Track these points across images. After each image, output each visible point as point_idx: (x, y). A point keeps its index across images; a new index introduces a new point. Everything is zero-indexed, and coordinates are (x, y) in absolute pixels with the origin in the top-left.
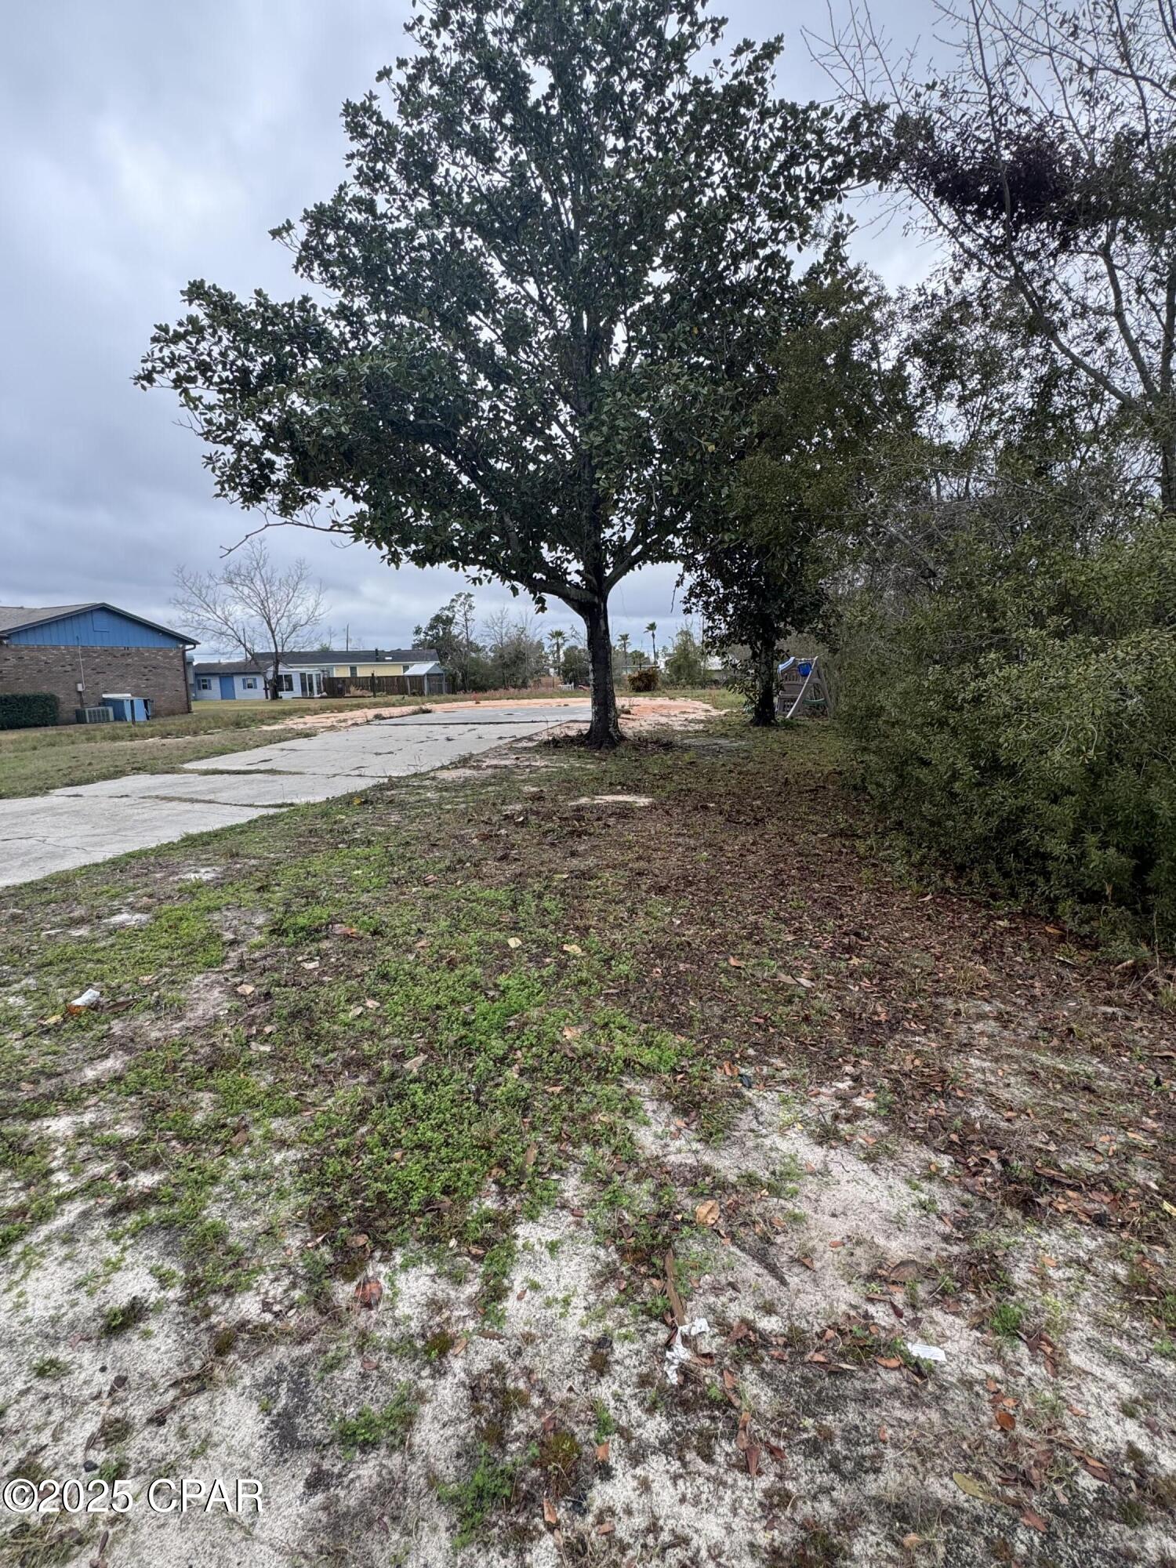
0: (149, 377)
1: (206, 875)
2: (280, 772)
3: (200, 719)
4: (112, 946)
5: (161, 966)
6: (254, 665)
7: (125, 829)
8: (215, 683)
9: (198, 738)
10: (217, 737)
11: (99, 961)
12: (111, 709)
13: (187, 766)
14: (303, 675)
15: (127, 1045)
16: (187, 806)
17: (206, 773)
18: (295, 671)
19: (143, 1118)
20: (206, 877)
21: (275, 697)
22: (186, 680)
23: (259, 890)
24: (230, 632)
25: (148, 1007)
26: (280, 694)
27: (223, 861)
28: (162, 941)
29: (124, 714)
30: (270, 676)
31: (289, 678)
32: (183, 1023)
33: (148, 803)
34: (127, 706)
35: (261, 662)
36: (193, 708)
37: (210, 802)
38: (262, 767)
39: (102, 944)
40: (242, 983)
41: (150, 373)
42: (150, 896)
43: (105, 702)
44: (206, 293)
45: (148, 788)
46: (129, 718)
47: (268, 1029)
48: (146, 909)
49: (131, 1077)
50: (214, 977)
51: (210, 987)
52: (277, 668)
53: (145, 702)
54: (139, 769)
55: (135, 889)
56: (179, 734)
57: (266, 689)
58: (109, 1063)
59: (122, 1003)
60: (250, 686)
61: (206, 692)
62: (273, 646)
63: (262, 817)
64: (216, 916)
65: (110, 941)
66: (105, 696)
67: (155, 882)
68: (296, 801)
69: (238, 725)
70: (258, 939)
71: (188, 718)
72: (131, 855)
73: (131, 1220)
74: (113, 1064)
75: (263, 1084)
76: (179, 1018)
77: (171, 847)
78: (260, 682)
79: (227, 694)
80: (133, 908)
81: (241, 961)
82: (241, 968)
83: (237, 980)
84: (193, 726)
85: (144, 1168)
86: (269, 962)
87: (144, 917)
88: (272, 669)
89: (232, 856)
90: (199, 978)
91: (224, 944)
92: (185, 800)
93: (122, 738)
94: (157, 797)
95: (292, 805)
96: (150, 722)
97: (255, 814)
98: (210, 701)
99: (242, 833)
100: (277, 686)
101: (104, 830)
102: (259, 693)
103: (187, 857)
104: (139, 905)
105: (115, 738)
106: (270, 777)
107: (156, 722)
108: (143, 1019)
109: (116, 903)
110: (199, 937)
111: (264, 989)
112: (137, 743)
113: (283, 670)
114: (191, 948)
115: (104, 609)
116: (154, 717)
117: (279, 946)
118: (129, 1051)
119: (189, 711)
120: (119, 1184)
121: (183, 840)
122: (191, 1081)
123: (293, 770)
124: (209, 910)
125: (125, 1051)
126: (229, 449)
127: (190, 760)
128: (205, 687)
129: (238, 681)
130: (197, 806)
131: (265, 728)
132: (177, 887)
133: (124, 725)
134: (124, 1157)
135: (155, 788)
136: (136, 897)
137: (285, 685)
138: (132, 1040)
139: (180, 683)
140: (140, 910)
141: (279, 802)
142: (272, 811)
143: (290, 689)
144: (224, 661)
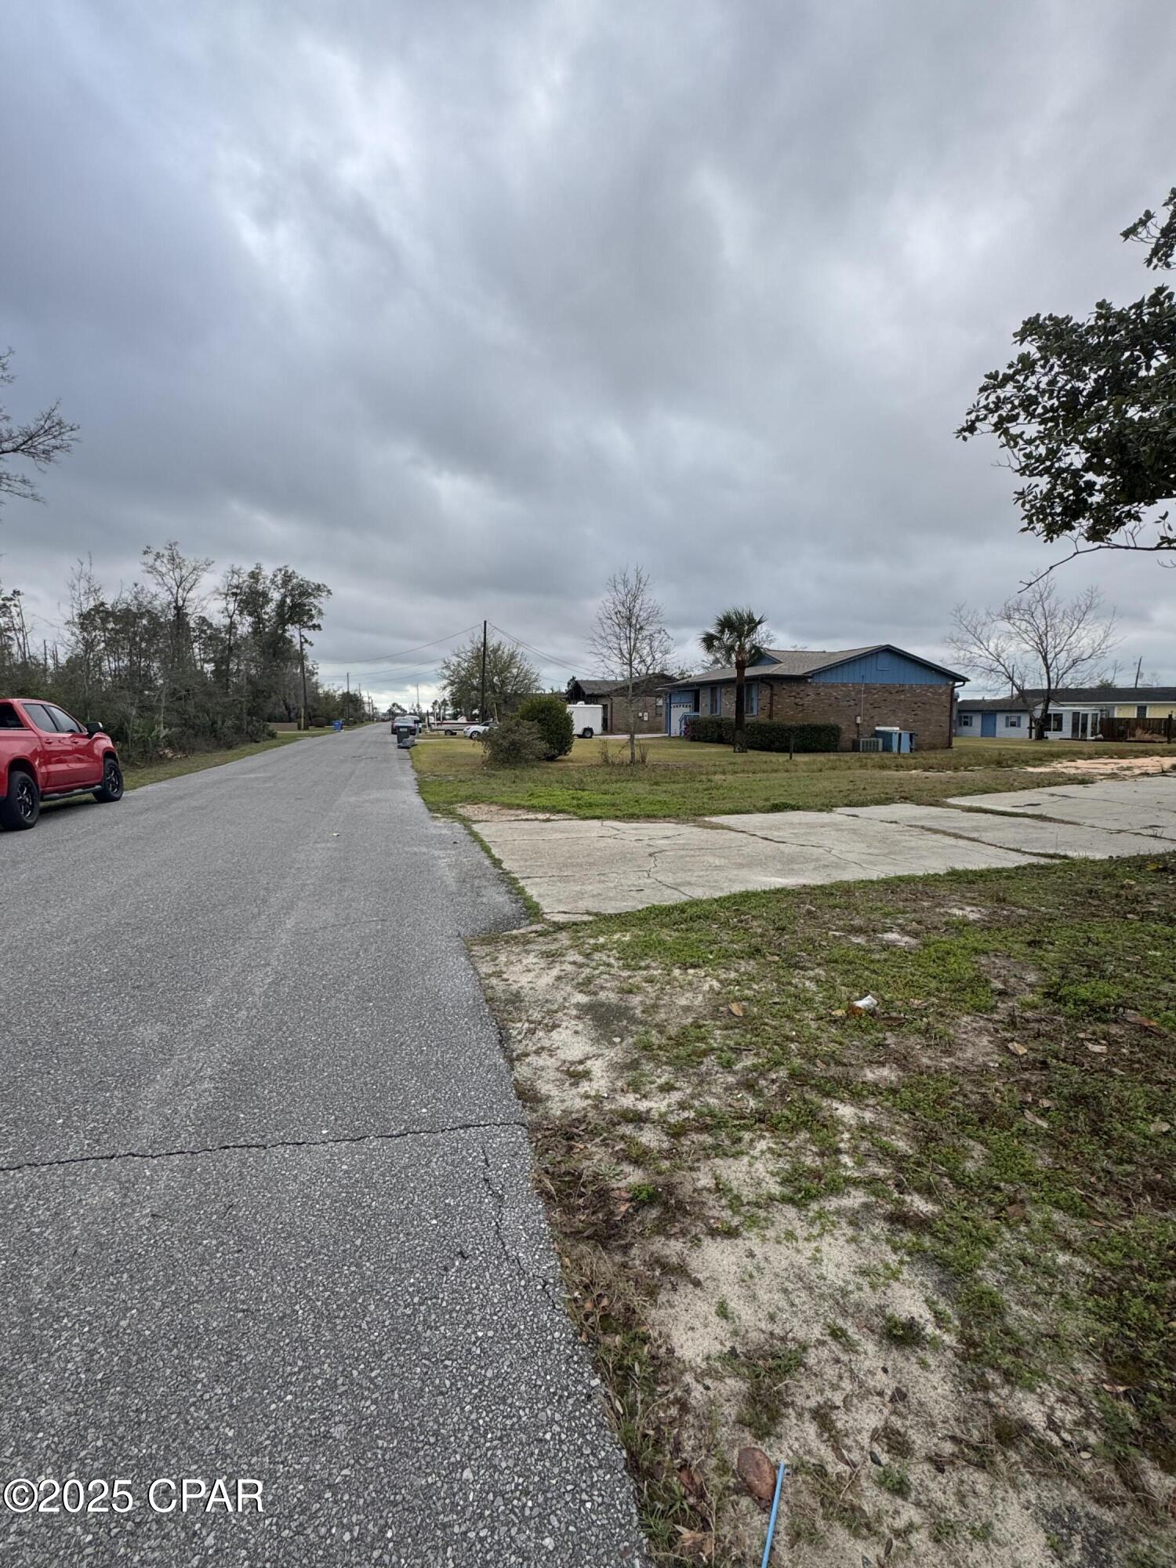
0: (971, 428)
1: (972, 914)
2: (1050, 820)
3: (961, 754)
4: (886, 960)
5: (929, 994)
6: (1022, 702)
7: (894, 853)
8: (977, 721)
9: (960, 774)
10: (978, 774)
11: (874, 972)
12: (881, 741)
13: (951, 801)
14: (1076, 715)
15: (902, 1061)
16: (951, 841)
17: (970, 810)
18: (1067, 710)
19: (915, 1139)
20: (972, 917)
21: (1040, 737)
22: (951, 716)
23: (1030, 944)
24: (1001, 668)
25: (918, 1031)
26: (1047, 734)
27: (989, 904)
28: (931, 970)
29: (891, 746)
30: (1038, 714)
31: (1059, 718)
32: (951, 1060)
33: (916, 832)
34: (895, 738)
35: (1029, 699)
36: (954, 744)
37: (973, 840)
38: (1030, 811)
39: (877, 957)
40: (1012, 1040)
41: (973, 422)
42: (919, 923)
43: (878, 734)
44: (1041, 326)
45: (915, 818)
46: (895, 749)
47: (1046, 1103)
48: (915, 935)
49: (906, 1094)
50: (982, 1023)
51: (979, 1032)
52: (1047, 706)
53: (911, 735)
54: (906, 798)
55: (904, 912)
56: (941, 768)
57: (1031, 728)
58: (885, 1072)
59: (895, 1019)
60: (1013, 725)
61: (966, 728)
62: (1045, 683)
63: (1032, 866)
64: (983, 960)
65: (884, 955)
66: (877, 728)
67: (923, 909)
68: (1070, 854)
69: (999, 764)
70: (1029, 997)
71: (948, 753)
72: (900, 879)
73: (908, 1237)
74: (887, 1074)
75: (1039, 1162)
76: (949, 1054)
77: (936, 878)
78: (1025, 721)
79: (988, 731)
80: (904, 931)
81: (1011, 1016)
82: (1012, 1023)
83: (1008, 1035)
84: (953, 762)
85: (918, 1190)
86: (1044, 1027)
87: (913, 942)
88: (1041, 707)
89: (999, 900)
90: (966, 1019)
91: (992, 992)
92: (949, 835)
93: (888, 768)
94: (923, 827)
95: (1065, 857)
96: (915, 754)
97: (1024, 860)
98: (971, 737)
99: (1008, 878)
100: (1044, 725)
101: (876, 851)
102: (1023, 731)
103: (953, 892)
104: (909, 928)
105: (883, 767)
106: (1040, 824)
107: (917, 755)
108: (915, 1041)
109: (888, 921)
110: (967, 976)
111: (1040, 1057)
112: (902, 774)
113: (1053, 708)
114: (961, 986)
115: (889, 651)
116: (916, 750)
117: (1055, 1013)
118: (904, 1068)
119: (949, 746)
120: (896, 1195)
121: (949, 874)
122: (963, 1123)
123: (1067, 819)
124: (976, 951)
125: (899, 1066)
126: (1046, 478)
127: (954, 796)
128: (966, 724)
129: (1001, 719)
130: (961, 842)
131: (1030, 769)
132: (944, 920)
133: (890, 755)
134: (901, 1170)
135: (920, 819)
136: (906, 919)
137: (1053, 724)
138: (905, 1058)
139: (945, 718)
140: (908, 933)
141: (1051, 852)
142: (1043, 861)
143: (1059, 728)
144: (988, 697)
